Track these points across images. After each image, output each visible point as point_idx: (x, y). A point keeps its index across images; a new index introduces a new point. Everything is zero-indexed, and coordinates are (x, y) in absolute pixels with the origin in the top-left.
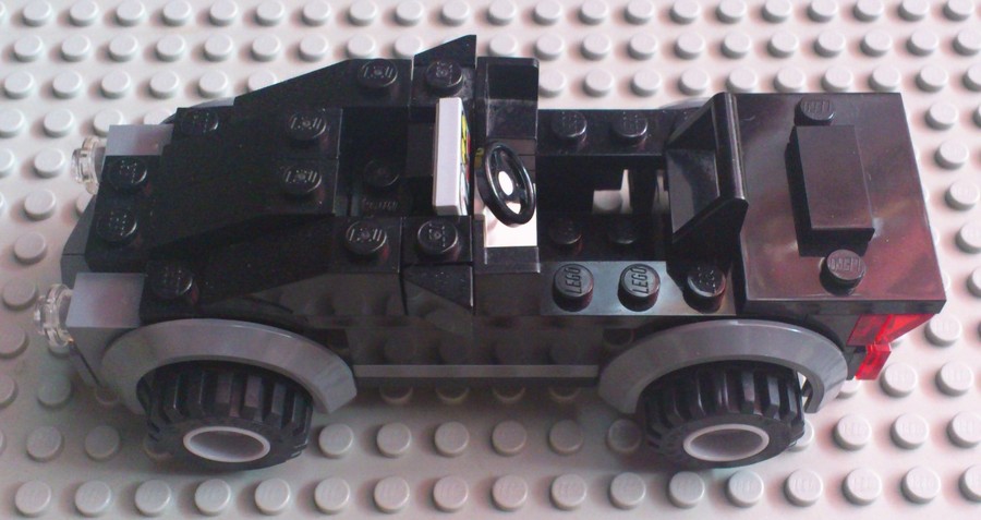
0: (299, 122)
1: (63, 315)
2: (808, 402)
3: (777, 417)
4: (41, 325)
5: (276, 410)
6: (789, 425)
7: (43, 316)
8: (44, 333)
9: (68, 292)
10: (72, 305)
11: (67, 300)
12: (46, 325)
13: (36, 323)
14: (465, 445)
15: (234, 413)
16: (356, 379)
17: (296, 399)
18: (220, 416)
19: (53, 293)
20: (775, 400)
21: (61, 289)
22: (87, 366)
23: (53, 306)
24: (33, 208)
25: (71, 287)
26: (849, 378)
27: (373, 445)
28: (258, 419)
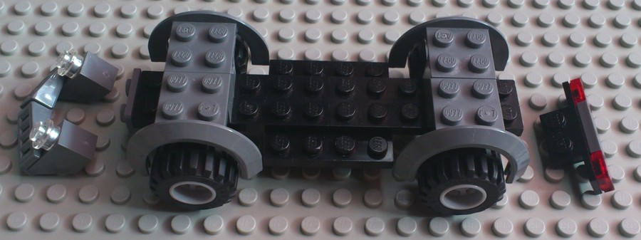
2: (507, 178)
14: (318, 201)
15: (199, 174)
17: (231, 169)
18: (190, 174)
20: (485, 170)
27: (267, 199)
28: (211, 177)
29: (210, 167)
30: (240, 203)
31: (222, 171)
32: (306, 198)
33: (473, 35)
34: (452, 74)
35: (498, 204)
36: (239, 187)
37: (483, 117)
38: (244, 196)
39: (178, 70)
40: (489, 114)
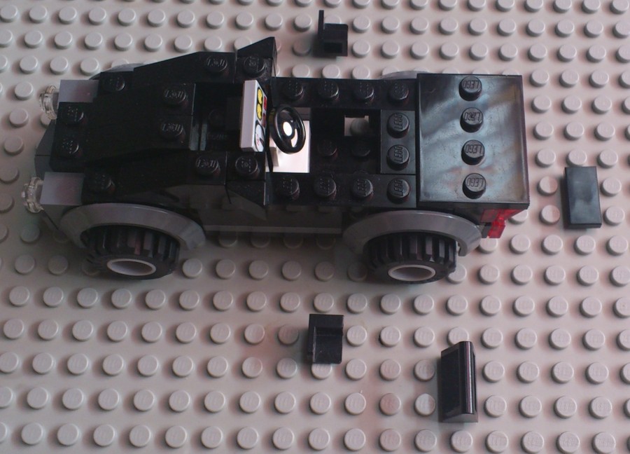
0: (170, 94)
1: (38, 197)
2: (460, 250)
3: (432, 260)
4: (26, 200)
5: (161, 251)
6: (443, 264)
7: (26, 195)
8: (27, 205)
9: (40, 182)
10: (43, 190)
11: (40, 187)
12: (28, 200)
13: (22, 199)
15: (137, 252)
17: (171, 244)
18: (130, 252)
19: (32, 183)
20: (430, 251)
21: (37, 180)
22: (52, 222)
23: (32, 189)
24: (15, 120)
25: (42, 179)
26: (484, 237)
27: (213, 272)
28: (151, 255)
29: (148, 246)
30: (185, 276)
35: (452, 276)
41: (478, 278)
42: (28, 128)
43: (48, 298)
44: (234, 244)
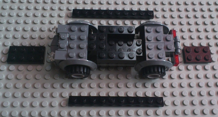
2: (167, 70)
3: (160, 73)
6: (163, 74)
11: (54, 55)
15: (79, 72)
16: (97, 66)
17: (88, 69)
18: (77, 73)
20: (160, 71)
21: (53, 53)
24: (42, 37)
25: (55, 52)
26: (173, 66)
27: (99, 77)
28: (82, 73)
29: (82, 70)
30: (91, 79)
31: (85, 71)
32: (110, 77)
33: (158, 29)
34: (151, 42)
35: (164, 77)
36: (91, 73)
37: (160, 56)
38: (92, 77)
39: (73, 41)
40: (162, 55)
41: (170, 77)
42: (45, 39)
43: (54, 86)
44: (104, 70)
